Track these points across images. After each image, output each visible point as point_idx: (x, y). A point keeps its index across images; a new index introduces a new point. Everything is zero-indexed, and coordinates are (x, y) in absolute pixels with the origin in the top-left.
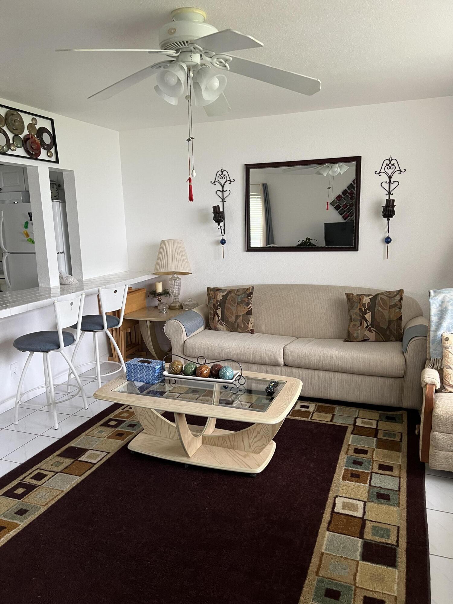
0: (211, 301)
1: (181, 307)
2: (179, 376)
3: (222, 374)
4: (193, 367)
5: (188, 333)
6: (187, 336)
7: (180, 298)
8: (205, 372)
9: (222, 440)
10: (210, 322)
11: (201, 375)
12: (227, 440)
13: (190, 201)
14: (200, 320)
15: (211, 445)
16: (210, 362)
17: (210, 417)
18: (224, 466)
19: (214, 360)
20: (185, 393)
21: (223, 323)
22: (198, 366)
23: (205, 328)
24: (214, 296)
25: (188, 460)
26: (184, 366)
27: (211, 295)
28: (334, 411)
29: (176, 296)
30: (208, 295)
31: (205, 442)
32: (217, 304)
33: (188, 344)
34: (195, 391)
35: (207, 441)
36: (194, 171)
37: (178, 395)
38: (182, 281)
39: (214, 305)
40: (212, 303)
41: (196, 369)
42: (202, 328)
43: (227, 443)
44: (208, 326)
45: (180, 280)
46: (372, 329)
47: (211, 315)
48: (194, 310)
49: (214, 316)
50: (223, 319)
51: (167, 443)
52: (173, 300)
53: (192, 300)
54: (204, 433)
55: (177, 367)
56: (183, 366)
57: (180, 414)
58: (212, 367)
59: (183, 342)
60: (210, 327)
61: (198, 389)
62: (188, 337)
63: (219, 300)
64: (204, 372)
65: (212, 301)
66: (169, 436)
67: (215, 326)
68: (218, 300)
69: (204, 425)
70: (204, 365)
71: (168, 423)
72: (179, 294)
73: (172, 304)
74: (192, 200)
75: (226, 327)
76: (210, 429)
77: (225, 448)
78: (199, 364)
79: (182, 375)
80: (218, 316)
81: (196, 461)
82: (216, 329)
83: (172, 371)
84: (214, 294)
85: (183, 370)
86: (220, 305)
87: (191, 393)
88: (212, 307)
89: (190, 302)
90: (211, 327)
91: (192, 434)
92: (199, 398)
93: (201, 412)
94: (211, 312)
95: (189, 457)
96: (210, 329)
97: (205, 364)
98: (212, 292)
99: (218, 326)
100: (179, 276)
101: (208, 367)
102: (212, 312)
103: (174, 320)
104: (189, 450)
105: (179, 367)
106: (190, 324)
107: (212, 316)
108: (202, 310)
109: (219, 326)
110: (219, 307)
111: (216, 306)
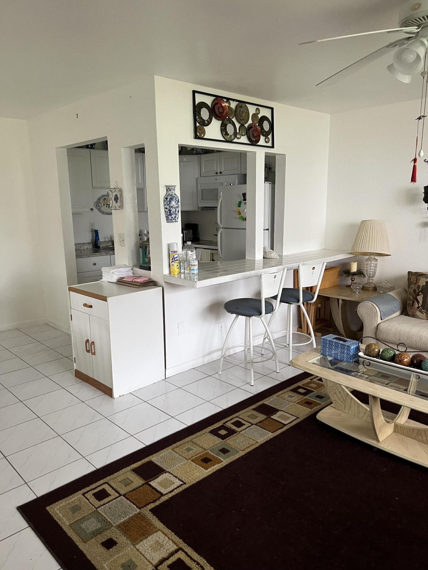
0: (411, 286)
1: (375, 289)
2: (375, 359)
3: (425, 366)
4: (392, 353)
5: (383, 317)
6: (381, 319)
7: (375, 279)
8: (405, 360)
9: (417, 433)
10: (408, 308)
11: (401, 362)
12: (423, 434)
13: (412, 182)
14: (397, 304)
15: (403, 435)
16: (412, 351)
17: (404, 406)
18: (417, 460)
19: (416, 349)
20: (374, 376)
21: (423, 310)
22: (397, 353)
23: (402, 314)
24: (415, 281)
25: (377, 444)
26: (381, 351)
27: (412, 280)
29: (370, 277)
30: (409, 279)
31: (397, 430)
32: (418, 290)
33: (383, 326)
34: (385, 376)
35: (398, 429)
36: (422, 151)
37: (367, 376)
38: (379, 263)
39: (415, 291)
40: (412, 288)
41: (395, 355)
42: (398, 313)
43: (422, 438)
44: (405, 311)
45: (377, 261)
47: (410, 300)
48: (390, 293)
49: (413, 302)
50: (423, 306)
51: (356, 422)
52: (367, 282)
53: (388, 282)
54: (397, 421)
55: (374, 350)
56: (380, 350)
57: (375, 398)
58: (414, 357)
59: (376, 325)
60: (407, 313)
61: (387, 374)
62: (382, 321)
63: (421, 286)
64: (404, 359)
65: (413, 287)
66: (358, 416)
67: (413, 312)
68: (420, 286)
69: (397, 414)
70: (405, 353)
71: (358, 403)
72: (374, 276)
73: (366, 284)
74: (415, 181)
75: (426, 316)
76: (403, 418)
77: (419, 441)
78: (398, 350)
79: (378, 359)
80: (418, 302)
81: (386, 448)
82: (414, 316)
83: (368, 353)
84: (416, 279)
85: (380, 353)
86: (421, 291)
87: (381, 377)
88: (412, 293)
89: (386, 285)
90: (409, 313)
91: (385, 420)
92: (389, 384)
94: (410, 298)
95: (378, 441)
96: (407, 314)
97: (405, 352)
98: (414, 277)
99: (416, 313)
100: (376, 257)
101: (408, 356)
102: (412, 298)
103: (370, 302)
104: (380, 434)
105: (376, 350)
106: (385, 308)
107: (411, 302)
108: (399, 294)
109: (418, 313)
110: (420, 293)
111: (417, 292)
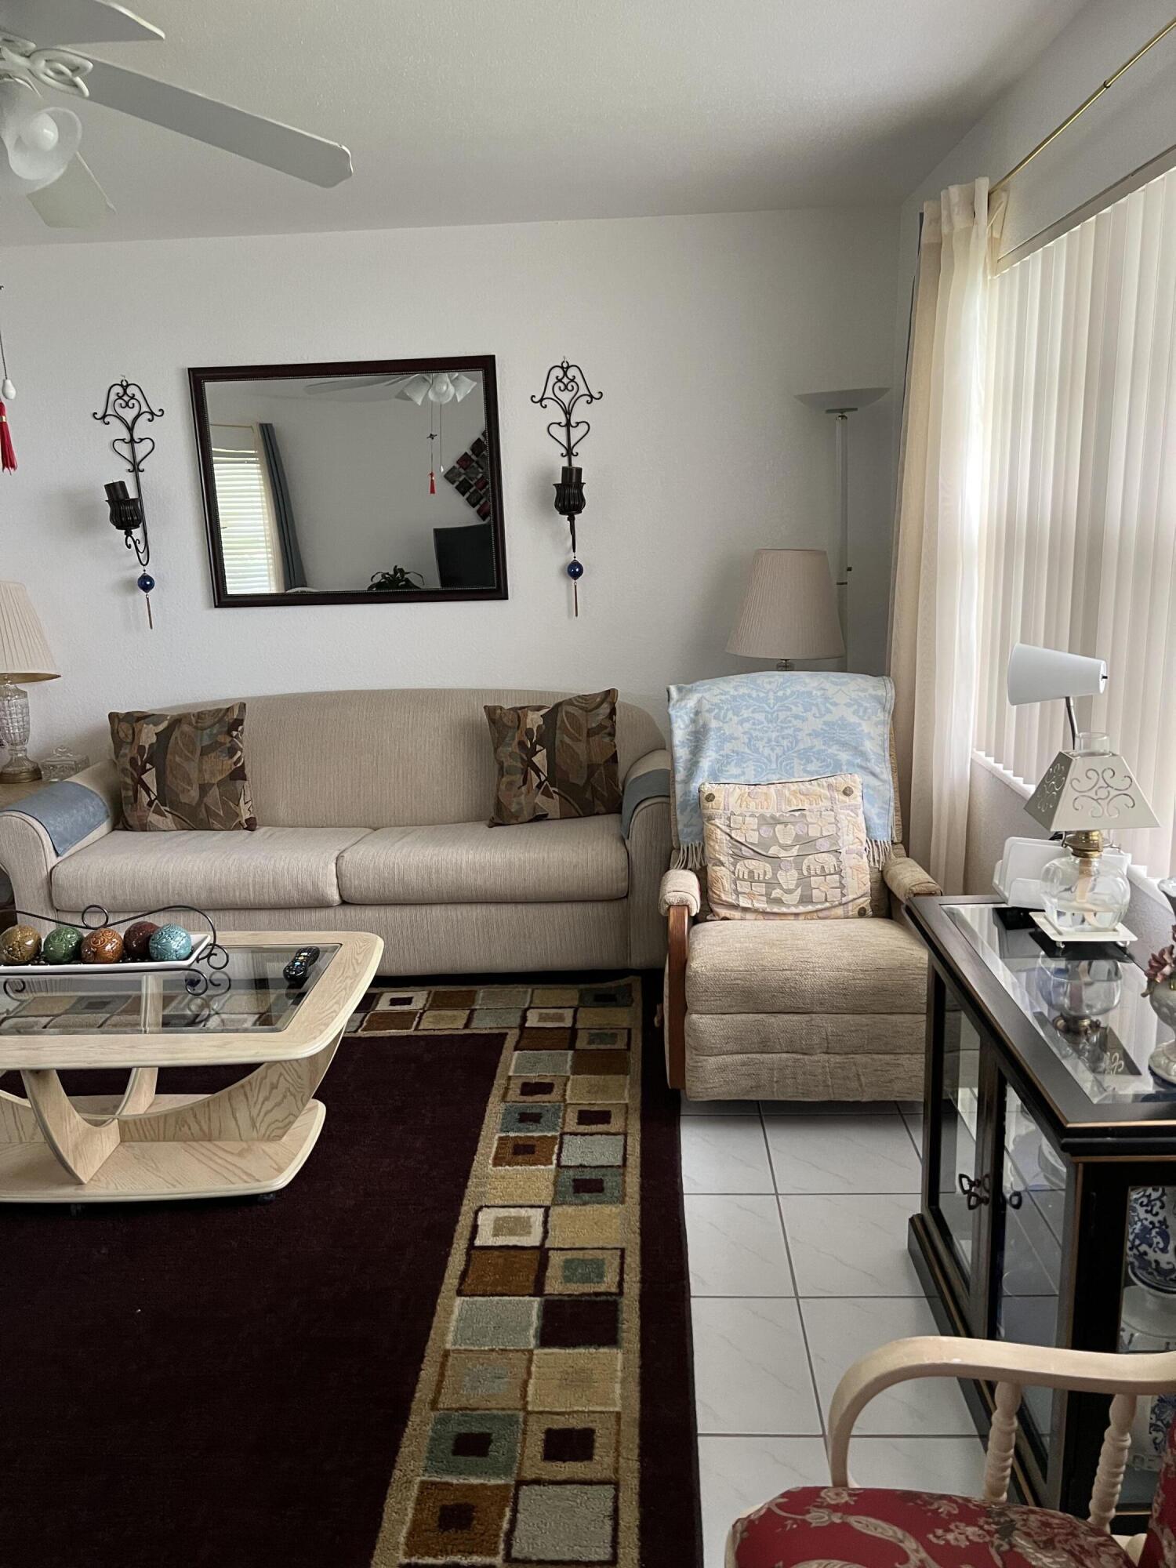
0: (122, 752)
1: (36, 775)
2: (30, 967)
3: (157, 948)
4: (72, 938)
5: (60, 846)
6: (58, 855)
7: (33, 748)
8: (108, 947)
9: (177, 1122)
10: (127, 809)
11: (97, 958)
12: (191, 1121)
13: (6, 469)
14: (97, 806)
15: (146, 1140)
16: (121, 919)
17: (138, 1067)
18: (186, 1190)
19: (130, 912)
20: (66, 1013)
21: (163, 808)
22: (86, 933)
23: (114, 828)
24: (131, 737)
25: (79, 1191)
26: (43, 940)
27: (122, 735)
28: (473, 1002)
29: (16, 744)
30: (115, 733)
31: (128, 1136)
32: (142, 758)
33: (60, 876)
34: (96, 1005)
35: (132, 1132)
36: (9, 382)
37: (45, 1020)
38: (30, 700)
39: (133, 761)
40: (125, 755)
41: (81, 942)
42: (104, 828)
43: (190, 1129)
44: (121, 821)
45: (26, 696)
46: (552, 789)
47: (127, 789)
48: (75, 779)
49: (136, 792)
50: (162, 797)
51: (14, 1156)
52: (10, 757)
53: (69, 751)
54: (124, 1113)
55: (21, 944)
56: (40, 939)
57: (39, 1074)
58: (128, 933)
59: (45, 873)
60: (127, 822)
61: (101, 997)
62: (60, 859)
63: (147, 747)
64: (104, 947)
65: (127, 751)
66: (21, 1139)
67: (140, 818)
68: (144, 747)
69: (123, 1092)
70: (103, 930)
71: (12, 1103)
72: (25, 739)
73: (7, 766)
74: (13, 466)
75: (174, 820)
76: (141, 1099)
77: (185, 1141)
78: (87, 927)
79: (38, 964)
80: (148, 790)
81: (102, 1191)
82: (144, 827)
83: (7, 957)
84: (131, 732)
85: (42, 950)
86: (150, 760)
87: (86, 1011)
88: (129, 767)
89: (63, 758)
90: (131, 822)
91: (85, 1120)
92: (109, 1022)
93: (101, 1057)
94: (125, 783)
95: (80, 1183)
96: (127, 827)
97: (105, 926)
98: (124, 726)
99: (149, 819)
100: (21, 687)
101: (114, 935)
102: (129, 781)
103: (14, 814)
104: (79, 1166)
105: (30, 943)
106: (63, 821)
107: (131, 793)
108: (97, 777)
109: (153, 818)
110: (148, 766)
111: (140, 763)
